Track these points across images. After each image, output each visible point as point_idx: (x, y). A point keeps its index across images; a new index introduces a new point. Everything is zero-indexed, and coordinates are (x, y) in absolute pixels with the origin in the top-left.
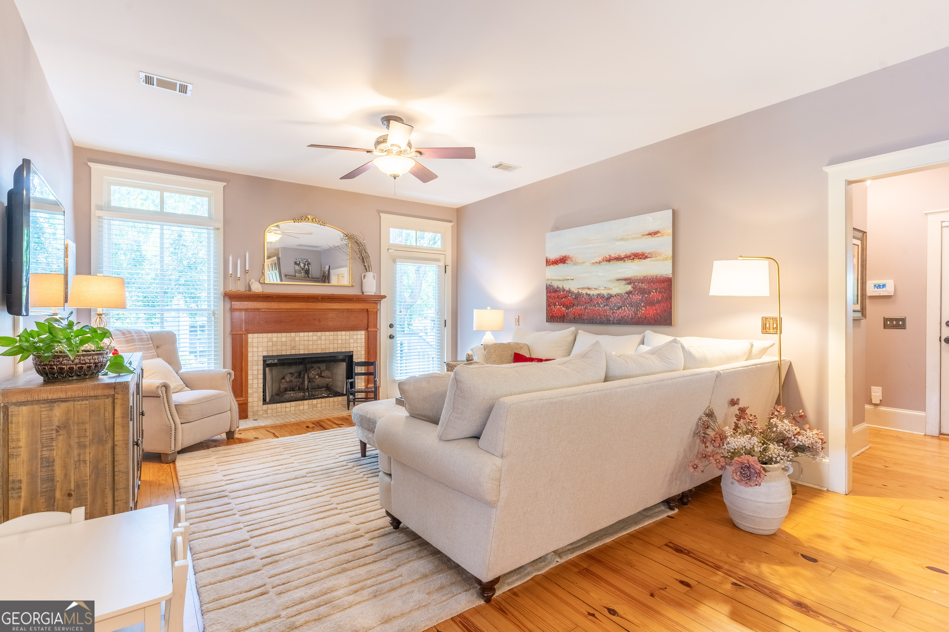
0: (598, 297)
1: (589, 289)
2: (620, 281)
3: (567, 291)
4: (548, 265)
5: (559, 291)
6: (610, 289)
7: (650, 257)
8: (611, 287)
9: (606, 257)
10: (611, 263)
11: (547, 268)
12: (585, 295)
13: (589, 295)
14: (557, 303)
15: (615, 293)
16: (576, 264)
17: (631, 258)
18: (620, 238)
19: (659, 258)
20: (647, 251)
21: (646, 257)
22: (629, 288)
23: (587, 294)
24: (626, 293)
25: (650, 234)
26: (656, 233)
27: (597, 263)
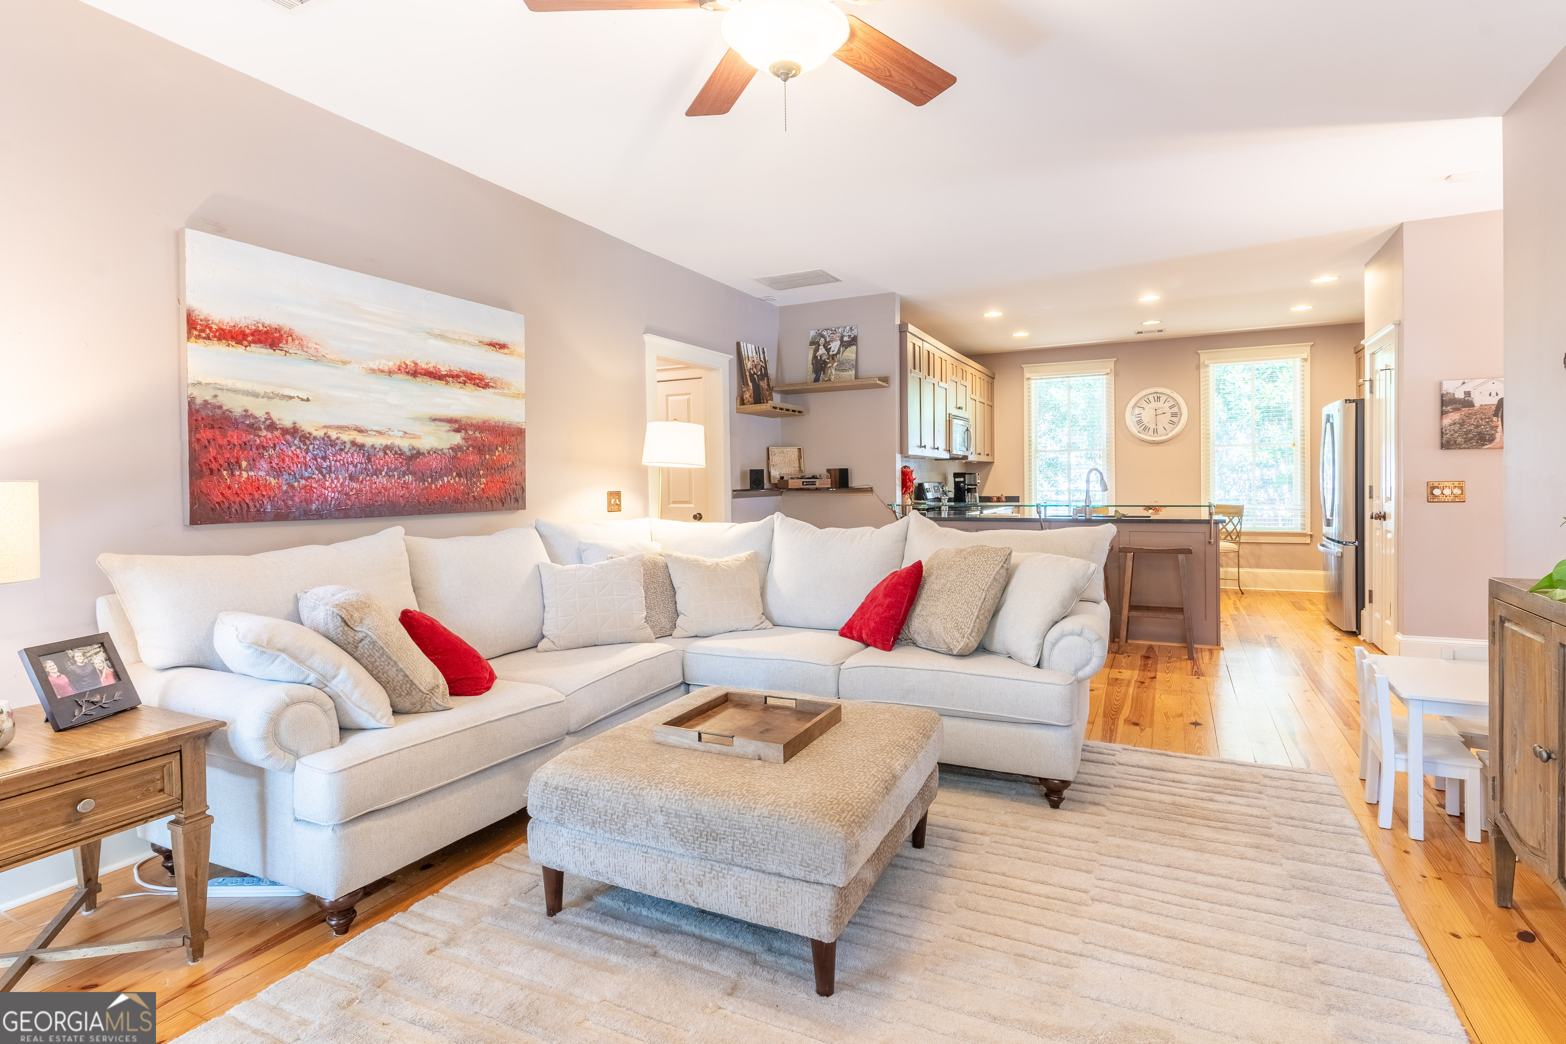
0: (386, 453)
1: (360, 431)
2: (438, 423)
3: (285, 431)
4: (198, 337)
5: (253, 428)
6: (415, 437)
7: (492, 387)
8: (418, 434)
9: (407, 366)
10: (418, 379)
11: (189, 344)
12: (348, 445)
13: (361, 447)
14: (244, 464)
15: (428, 447)
16: (317, 358)
17: (461, 380)
18: (438, 332)
19: (505, 391)
20: (489, 374)
21: (486, 386)
22: (457, 439)
23: (353, 443)
24: (451, 448)
25: (492, 345)
26: (502, 346)
27: (382, 371)
